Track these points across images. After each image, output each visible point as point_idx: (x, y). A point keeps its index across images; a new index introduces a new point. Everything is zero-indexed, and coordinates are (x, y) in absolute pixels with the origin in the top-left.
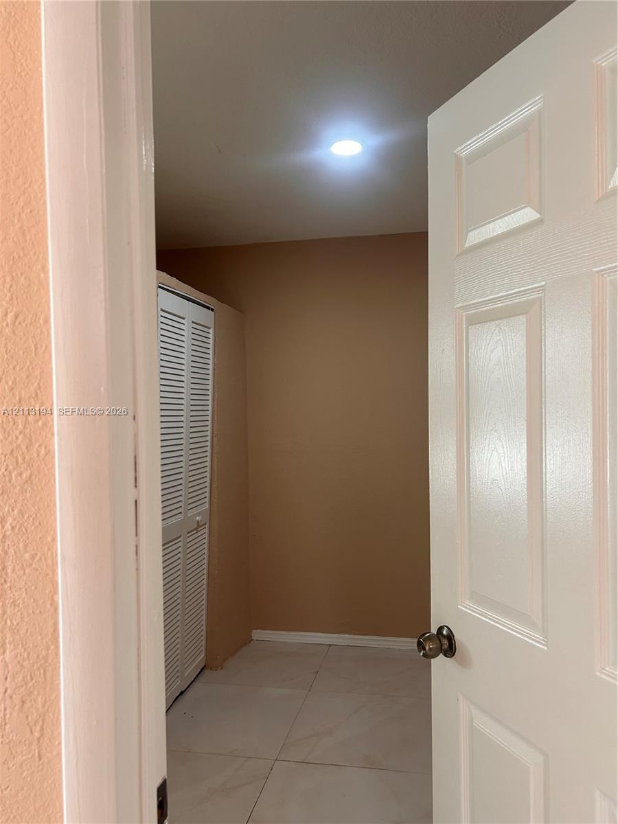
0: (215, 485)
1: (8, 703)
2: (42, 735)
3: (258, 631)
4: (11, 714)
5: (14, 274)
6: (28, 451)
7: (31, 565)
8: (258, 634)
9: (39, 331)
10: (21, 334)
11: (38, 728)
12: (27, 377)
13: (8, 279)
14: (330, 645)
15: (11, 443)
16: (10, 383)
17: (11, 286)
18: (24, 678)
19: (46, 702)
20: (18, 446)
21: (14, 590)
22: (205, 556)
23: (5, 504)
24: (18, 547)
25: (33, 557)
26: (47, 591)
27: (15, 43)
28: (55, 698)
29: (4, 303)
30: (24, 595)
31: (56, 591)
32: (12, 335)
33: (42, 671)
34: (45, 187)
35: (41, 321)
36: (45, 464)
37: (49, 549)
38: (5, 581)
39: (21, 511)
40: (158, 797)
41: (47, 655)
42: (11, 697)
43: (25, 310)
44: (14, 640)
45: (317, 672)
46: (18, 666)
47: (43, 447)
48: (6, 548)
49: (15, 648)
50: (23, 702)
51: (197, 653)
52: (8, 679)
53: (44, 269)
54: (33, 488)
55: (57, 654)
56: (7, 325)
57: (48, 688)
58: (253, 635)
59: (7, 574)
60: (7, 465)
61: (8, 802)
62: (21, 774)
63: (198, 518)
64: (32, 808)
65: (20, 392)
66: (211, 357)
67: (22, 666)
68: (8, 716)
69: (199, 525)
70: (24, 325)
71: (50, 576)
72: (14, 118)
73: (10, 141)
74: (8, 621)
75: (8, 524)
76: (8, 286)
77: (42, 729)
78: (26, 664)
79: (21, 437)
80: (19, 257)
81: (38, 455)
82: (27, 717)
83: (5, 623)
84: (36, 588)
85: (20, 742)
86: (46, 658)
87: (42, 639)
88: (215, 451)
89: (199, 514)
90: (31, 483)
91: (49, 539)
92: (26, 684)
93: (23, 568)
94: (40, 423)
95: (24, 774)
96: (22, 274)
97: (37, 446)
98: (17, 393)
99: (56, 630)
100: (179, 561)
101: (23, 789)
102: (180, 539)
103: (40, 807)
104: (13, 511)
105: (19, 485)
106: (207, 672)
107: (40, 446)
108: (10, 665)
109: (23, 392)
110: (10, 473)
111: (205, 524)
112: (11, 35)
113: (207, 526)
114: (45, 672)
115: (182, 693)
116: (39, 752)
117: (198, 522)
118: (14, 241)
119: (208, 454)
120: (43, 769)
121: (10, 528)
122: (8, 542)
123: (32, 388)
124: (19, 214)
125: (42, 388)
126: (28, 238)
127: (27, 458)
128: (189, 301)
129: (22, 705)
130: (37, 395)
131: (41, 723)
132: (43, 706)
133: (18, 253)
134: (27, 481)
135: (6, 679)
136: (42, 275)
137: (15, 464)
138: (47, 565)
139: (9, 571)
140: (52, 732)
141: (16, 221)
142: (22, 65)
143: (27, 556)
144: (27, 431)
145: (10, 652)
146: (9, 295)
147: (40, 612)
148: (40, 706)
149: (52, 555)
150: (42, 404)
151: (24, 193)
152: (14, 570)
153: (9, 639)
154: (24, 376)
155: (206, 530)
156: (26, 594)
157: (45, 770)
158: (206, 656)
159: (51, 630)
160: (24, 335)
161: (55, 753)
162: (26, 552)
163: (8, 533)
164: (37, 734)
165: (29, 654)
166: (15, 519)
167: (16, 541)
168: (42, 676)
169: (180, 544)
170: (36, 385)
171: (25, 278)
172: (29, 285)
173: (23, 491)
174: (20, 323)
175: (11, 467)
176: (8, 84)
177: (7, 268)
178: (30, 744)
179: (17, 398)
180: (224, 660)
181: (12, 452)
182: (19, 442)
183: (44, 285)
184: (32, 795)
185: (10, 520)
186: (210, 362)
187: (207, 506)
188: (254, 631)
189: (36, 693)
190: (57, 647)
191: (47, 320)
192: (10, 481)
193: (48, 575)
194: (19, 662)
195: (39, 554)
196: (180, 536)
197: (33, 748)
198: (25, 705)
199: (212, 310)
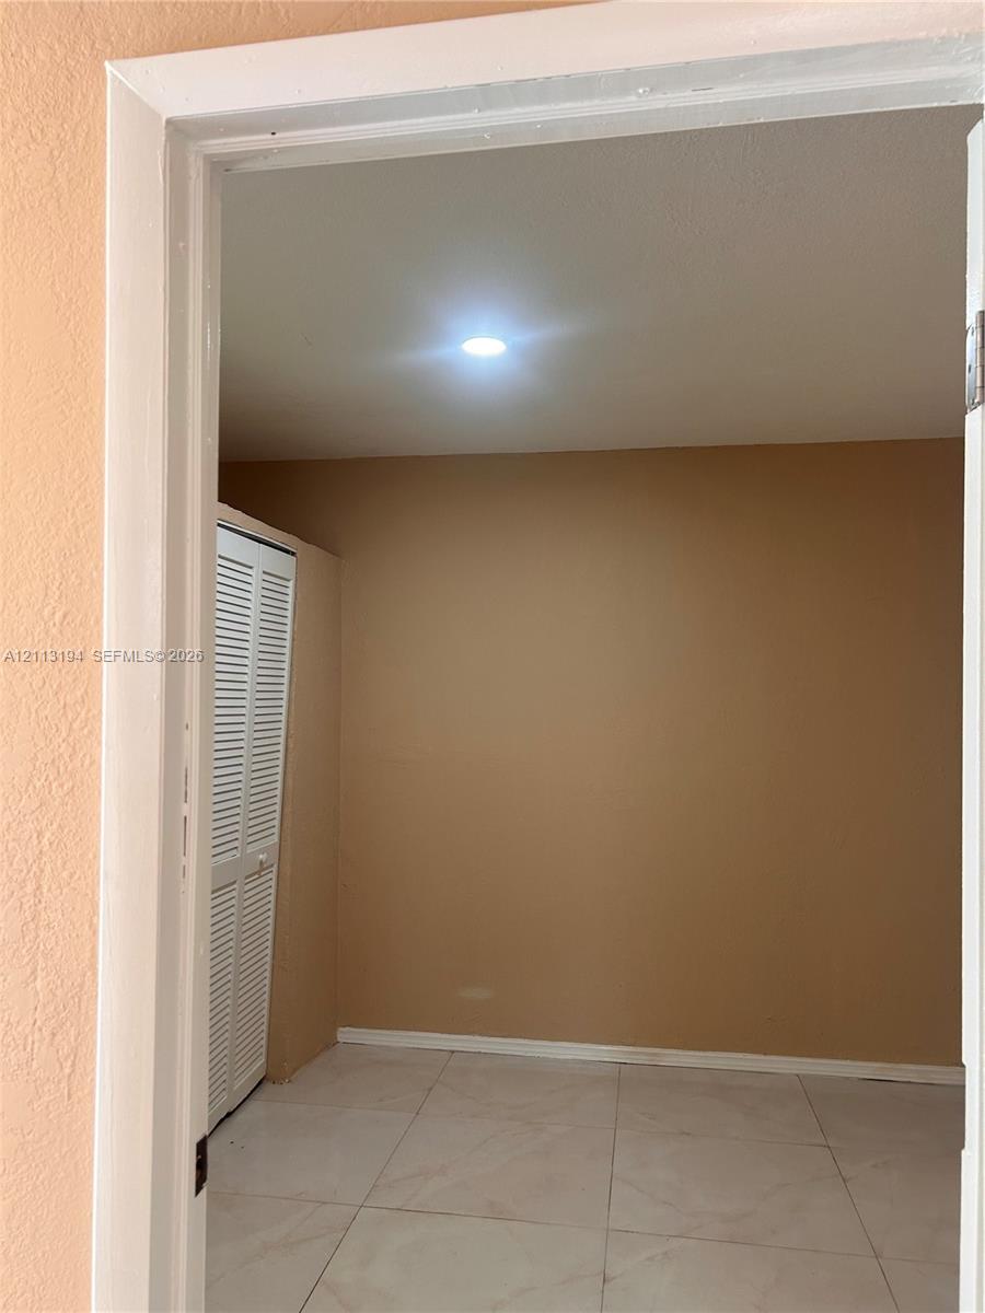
0: (288, 810)
1: (37, 1036)
2: (73, 1071)
3: (347, 1028)
4: (39, 1048)
5: (64, 571)
6: (71, 761)
7: (69, 884)
8: (346, 1034)
9: (88, 633)
10: (70, 635)
11: (69, 1063)
12: (74, 681)
13: (57, 576)
14: (453, 1052)
15: (53, 751)
16: (55, 687)
17: (61, 584)
18: (55, 1009)
19: (79, 1034)
20: (61, 755)
21: (49, 911)
22: (270, 913)
23: (43, 818)
24: (55, 864)
25: (71, 876)
26: (86, 912)
27: (75, 330)
28: (91, 1029)
29: (52, 601)
30: (60, 916)
31: (95, 913)
32: (59, 636)
33: (76, 1000)
34: (103, 483)
35: (92, 622)
36: (90, 775)
37: (90, 867)
38: (40, 901)
39: (60, 825)
40: (198, 1154)
41: (84, 982)
42: (40, 1030)
43: (74, 610)
44: (46, 967)
45: (431, 1089)
46: (51, 995)
47: (88, 757)
48: (42, 865)
49: (48, 974)
50: (54, 1035)
51: (255, 1056)
52: (39, 1009)
53: (99, 568)
54: (75, 801)
55: (95, 981)
56: (54, 624)
57: (83, 1018)
58: (339, 1036)
59: (41, 893)
60: (48, 776)
61: (30, 1149)
62: (48, 1115)
63: (261, 856)
64: (57, 1155)
65: (65, 696)
66: (289, 621)
67: (54, 995)
68: (35, 1051)
69: (262, 868)
70: (73, 625)
71: (90, 896)
72: (72, 408)
73: (67, 433)
74: (41, 945)
75: (45, 839)
76: (57, 584)
77: (73, 1065)
78: (59, 992)
79: (64, 745)
80: (71, 554)
81: (82, 765)
82: (58, 1052)
83: (38, 948)
84: (74, 909)
85: (48, 1079)
86: (81, 986)
87: (79, 965)
88: (290, 759)
89: (262, 851)
90: (74, 795)
91: (91, 856)
92: (58, 1014)
93: (60, 887)
94: (86, 731)
95: (51, 1116)
96: (73, 572)
97: (81, 755)
98: (61, 699)
99: (94, 955)
100: (232, 919)
101: (48, 1133)
102: (235, 886)
103: (66, 1152)
104: (51, 825)
105: (60, 797)
106: (268, 1087)
107: (84, 756)
108: (41, 994)
109: (68, 697)
110: (50, 783)
111: (272, 866)
112: (72, 323)
113: (275, 869)
114: (79, 1002)
115: (229, 1115)
116: (69, 1090)
117: (261, 863)
118: (66, 537)
119: (280, 762)
120: (72, 1109)
121: (47, 843)
122: (45, 859)
123: (79, 694)
124: (74, 509)
125: (90, 694)
126: (82, 534)
127: (69, 768)
128: (260, 542)
129: (53, 1039)
130: (83, 701)
131: (72, 1058)
132: (76, 1040)
133: (70, 550)
134: (68, 793)
135: (36, 1008)
136: (95, 574)
137: (56, 774)
138: (87, 884)
139: (45, 891)
140: (85, 1067)
141: (69, 515)
142: (83, 355)
143: (65, 874)
144: (71, 739)
145: (42, 980)
146: (58, 593)
147: (77, 936)
148: (72, 1039)
149: (92, 873)
150: (89, 711)
151: (80, 487)
152: (49, 889)
153: (41, 964)
154: (70, 679)
155: (273, 876)
156: (63, 915)
157: (74, 1110)
158: (267, 1061)
159: (88, 955)
160: (73, 636)
161: (86, 1091)
162: (64, 869)
163: (44, 849)
164: (67, 1071)
165: (62, 981)
166: (53, 834)
167: (54, 858)
168: (77, 1005)
169: (234, 893)
170: (83, 690)
171: (76, 577)
172: (80, 584)
173: (64, 804)
174: (68, 623)
175: (51, 778)
176: (67, 373)
177: (57, 565)
178: (59, 1082)
179: (62, 703)
180: (295, 1070)
181: (53, 761)
182: (61, 750)
183: (97, 584)
184: (59, 1139)
185: (48, 835)
186: (288, 628)
187: (276, 839)
188: (341, 1029)
189: (68, 1024)
190: (95, 974)
191: (98, 621)
192: (50, 793)
193: (87, 895)
194: (51, 990)
195: (78, 872)
196: (234, 882)
197: (62, 1086)
198: (56, 1038)
199: (293, 554)
